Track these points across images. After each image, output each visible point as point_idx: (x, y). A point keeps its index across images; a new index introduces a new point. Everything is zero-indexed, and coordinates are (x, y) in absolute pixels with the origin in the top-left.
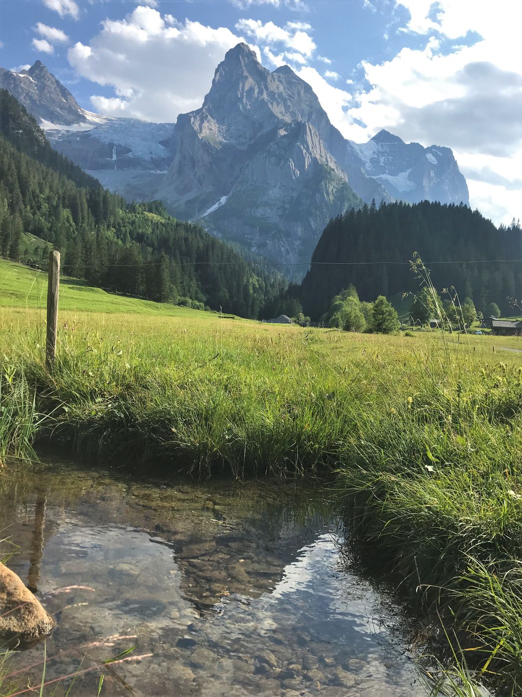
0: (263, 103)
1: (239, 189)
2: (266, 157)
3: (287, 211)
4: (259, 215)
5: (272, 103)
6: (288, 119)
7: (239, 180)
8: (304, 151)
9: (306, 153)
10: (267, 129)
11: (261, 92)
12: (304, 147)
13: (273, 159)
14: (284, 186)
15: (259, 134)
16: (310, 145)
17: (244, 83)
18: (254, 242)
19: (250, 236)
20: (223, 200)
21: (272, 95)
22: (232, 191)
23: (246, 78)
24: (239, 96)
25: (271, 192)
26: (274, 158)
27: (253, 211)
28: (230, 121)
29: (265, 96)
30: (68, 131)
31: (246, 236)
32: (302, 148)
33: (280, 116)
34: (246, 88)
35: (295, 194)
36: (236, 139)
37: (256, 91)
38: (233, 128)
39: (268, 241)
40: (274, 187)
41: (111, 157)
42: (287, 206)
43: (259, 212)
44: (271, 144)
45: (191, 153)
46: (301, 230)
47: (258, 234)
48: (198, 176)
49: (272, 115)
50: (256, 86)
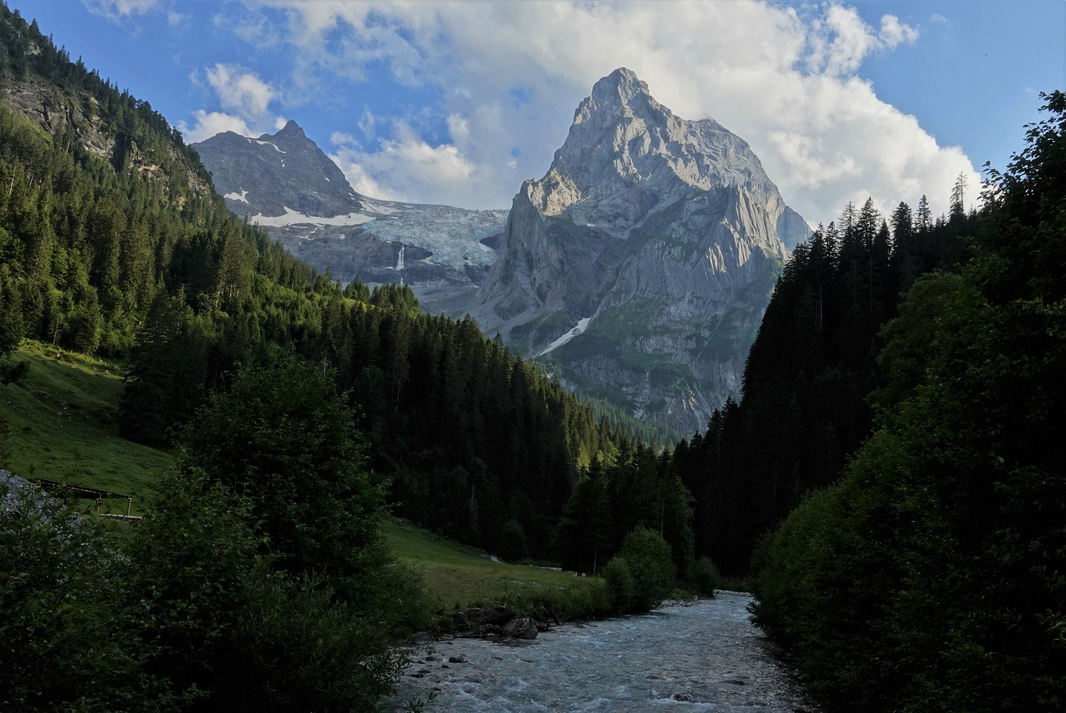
0: (659, 161)
1: (612, 304)
2: (664, 248)
3: (706, 342)
4: (650, 350)
5: (675, 161)
6: (705, 185)
7: (614, 289)
8: (736, 236)
9: (739, 239)
10: (667, 201)
11: (655, 143)
12: (735, 227)
13: (677, 251)
14: (698, 298)
15: (652, 212)
16: (747, 225)
17: (625, 130)
18: (640, 399)
19: (631, 390)
20: (583, 325)
21: (675, 148)
22: (599, 308)
23: (630, 120)
24: (617, 149)
25: (673, 309)
26: (679, 249)
27: (638, 343)
28: (599, 191)
29: (663, 149)
30: (327, 226)
31: (624, 389)
32: (732, 230)
33: (690, 182)
34: (630, 136)
35: (720, 312)
36: (610, 222)
37: (648, 141)
38: (605, 202)
39: (667, 399)
40: (680, 299)
41: (395, 265)
42: (706, 333)
43: (651, 345)
44: (674, 225)
45: (525, 245)
46: (733, 377)
47: (648, 386)
48: (537, 285)
49: (675, 180)
50: (647, 134)
